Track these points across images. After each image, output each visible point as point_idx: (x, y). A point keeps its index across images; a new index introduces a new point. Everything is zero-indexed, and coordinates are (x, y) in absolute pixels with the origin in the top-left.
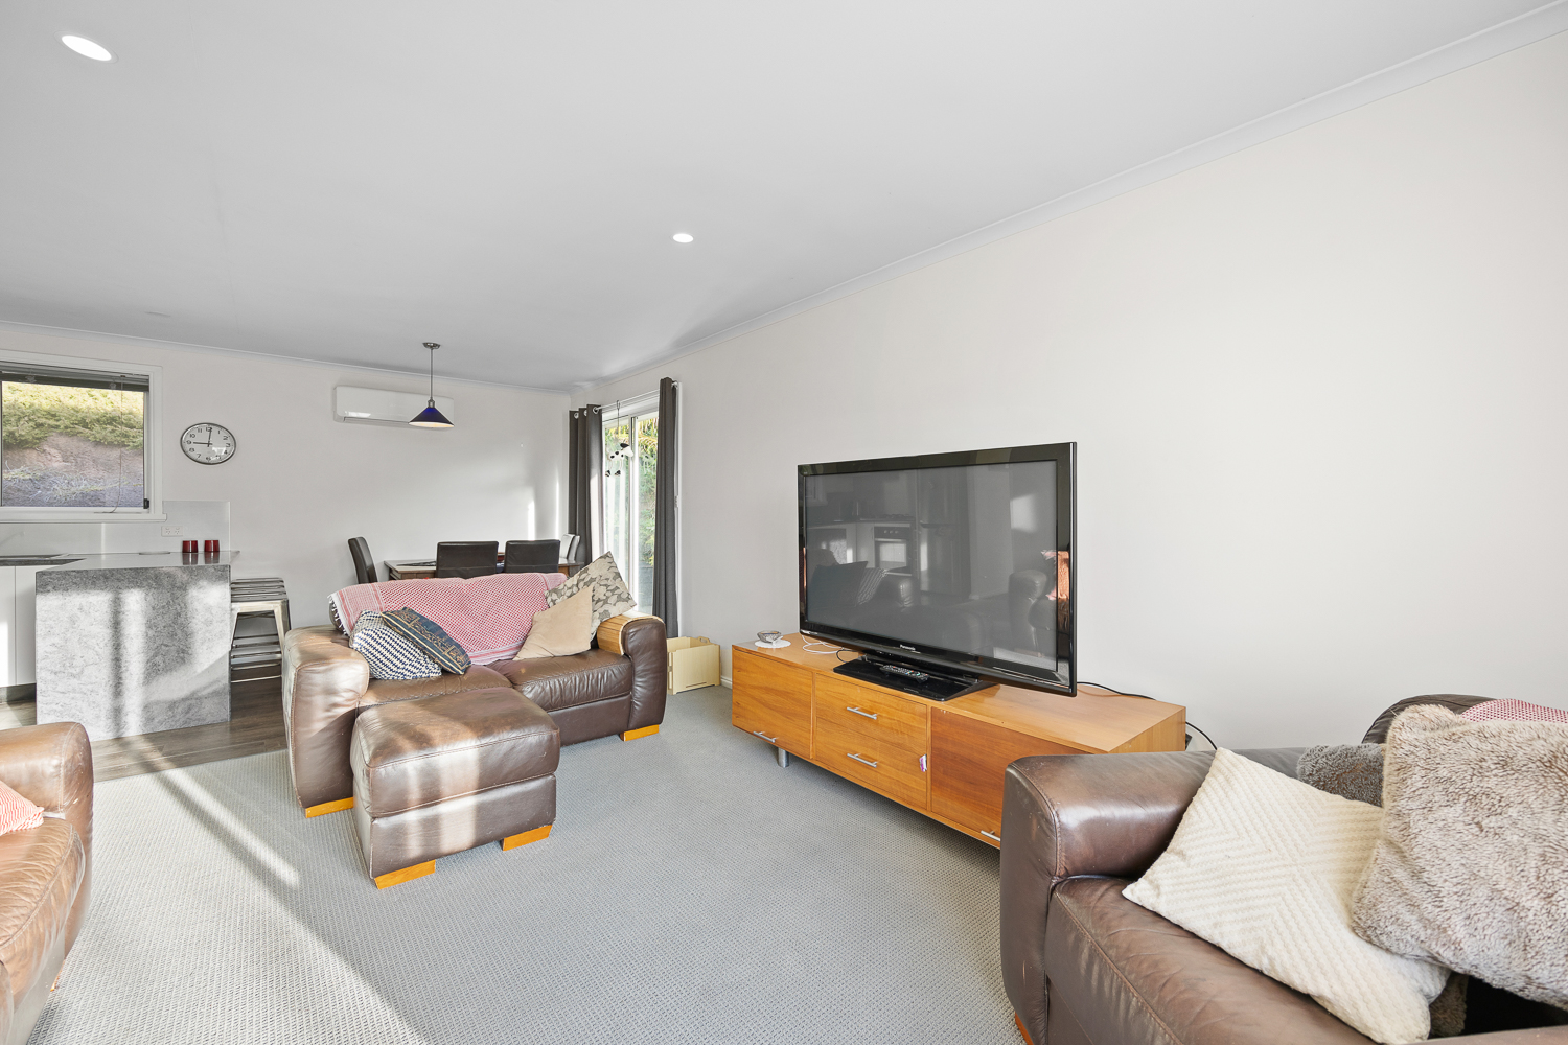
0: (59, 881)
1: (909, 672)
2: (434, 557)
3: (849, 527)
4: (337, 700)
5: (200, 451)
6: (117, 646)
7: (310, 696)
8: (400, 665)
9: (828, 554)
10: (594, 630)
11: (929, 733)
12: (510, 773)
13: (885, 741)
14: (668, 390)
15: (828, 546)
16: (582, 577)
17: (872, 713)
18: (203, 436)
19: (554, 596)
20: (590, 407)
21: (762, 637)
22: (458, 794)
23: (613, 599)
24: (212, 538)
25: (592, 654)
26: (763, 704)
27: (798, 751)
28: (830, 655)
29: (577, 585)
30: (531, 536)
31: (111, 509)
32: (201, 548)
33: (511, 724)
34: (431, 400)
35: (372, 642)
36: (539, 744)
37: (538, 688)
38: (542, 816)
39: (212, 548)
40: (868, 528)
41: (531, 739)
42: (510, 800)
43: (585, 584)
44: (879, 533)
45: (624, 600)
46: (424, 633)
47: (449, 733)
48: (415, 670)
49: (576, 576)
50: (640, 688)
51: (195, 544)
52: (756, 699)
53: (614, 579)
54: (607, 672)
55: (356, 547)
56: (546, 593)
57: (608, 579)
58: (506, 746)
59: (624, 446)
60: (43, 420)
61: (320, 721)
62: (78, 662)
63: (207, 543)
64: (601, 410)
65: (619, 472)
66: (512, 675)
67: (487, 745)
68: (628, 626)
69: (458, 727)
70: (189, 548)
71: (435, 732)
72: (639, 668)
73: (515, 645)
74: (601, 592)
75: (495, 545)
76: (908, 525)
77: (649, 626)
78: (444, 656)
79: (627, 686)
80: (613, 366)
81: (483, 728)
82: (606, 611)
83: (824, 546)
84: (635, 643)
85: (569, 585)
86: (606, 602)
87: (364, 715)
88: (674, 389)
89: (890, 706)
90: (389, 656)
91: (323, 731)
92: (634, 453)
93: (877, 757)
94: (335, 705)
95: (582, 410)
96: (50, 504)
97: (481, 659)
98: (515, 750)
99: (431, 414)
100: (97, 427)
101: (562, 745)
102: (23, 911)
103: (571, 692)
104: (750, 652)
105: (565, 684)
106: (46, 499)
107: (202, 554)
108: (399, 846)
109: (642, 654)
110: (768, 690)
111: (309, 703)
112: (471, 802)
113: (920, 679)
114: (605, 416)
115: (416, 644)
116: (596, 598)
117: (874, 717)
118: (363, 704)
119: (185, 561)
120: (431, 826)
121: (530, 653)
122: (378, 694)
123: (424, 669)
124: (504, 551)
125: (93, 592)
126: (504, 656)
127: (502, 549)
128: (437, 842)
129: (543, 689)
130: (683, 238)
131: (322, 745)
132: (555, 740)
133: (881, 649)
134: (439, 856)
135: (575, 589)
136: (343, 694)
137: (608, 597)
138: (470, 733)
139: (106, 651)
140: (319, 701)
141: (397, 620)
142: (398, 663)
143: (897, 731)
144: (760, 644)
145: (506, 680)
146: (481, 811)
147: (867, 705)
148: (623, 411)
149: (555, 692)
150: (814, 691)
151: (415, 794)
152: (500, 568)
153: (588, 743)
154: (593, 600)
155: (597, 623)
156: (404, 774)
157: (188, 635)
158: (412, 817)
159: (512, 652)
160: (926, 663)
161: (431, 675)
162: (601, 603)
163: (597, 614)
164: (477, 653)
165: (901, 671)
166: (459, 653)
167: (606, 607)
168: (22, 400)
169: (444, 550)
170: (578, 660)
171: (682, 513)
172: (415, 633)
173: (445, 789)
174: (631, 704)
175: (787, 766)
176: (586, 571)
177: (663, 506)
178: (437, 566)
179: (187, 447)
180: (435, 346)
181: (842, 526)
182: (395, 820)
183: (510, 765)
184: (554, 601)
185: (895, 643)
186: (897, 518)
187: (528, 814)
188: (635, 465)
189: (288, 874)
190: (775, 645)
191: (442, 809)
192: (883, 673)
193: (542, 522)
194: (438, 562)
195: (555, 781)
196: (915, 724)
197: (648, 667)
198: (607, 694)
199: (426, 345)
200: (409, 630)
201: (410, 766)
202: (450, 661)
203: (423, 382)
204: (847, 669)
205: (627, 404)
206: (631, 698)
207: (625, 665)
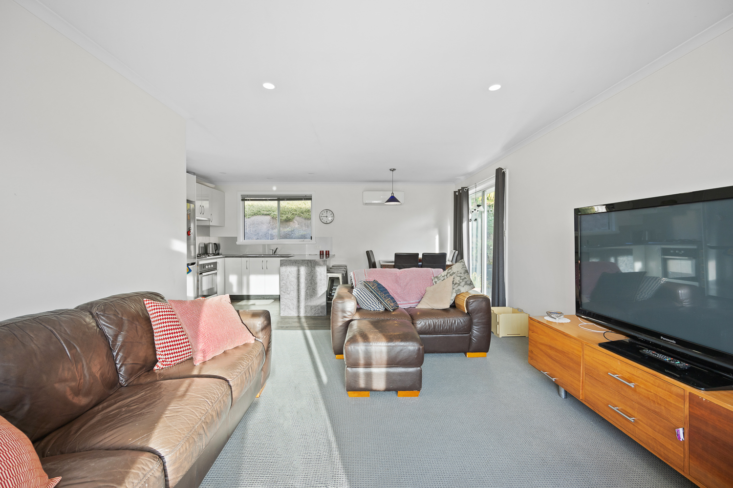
0: (253, 363)
1: (668, 359)
2: (393, 259)
3: (636, 249)
4: (345, 315)
5: (325, 220)
6: (298, 285)
7: (337, 312)
8: (369, 304)
9: (615, 266)
10: (453, 298)
11: (687, 412)
12: (400, 361)
13: (643, 406)
14: (500, 175)
15: (616, 260)
16: (449, 271)
17: (630, 382)
18: (325, 214)
19: (436, 280)
20: (463, 188)
21: (549, 314)
22: (379, 366)
23: (463, 284)
24: (327, 250)
25: (452, 310)
26: (547, 355)
27: (571, 391)
28: (598, 333)
29: (447, 275)
30: (437, 251)
31: (303, 240)
32: (325, 253)
33: (401, 339)
34: (392, 193)
35: (359, 293)
36: (413, 351)
37: (423, 323)
38: (414, 385)
39: (328, 253)
40: (657, 248)
41: (411, 347)
42: (400, 374)
43: (450, 275)
44: (665, 252)
45: (468, 285)
46: (379, 290)
47: (376, 337)
48: (374, 307)
49: (447, 270)
50: (475, 331)
51: (323, 251)
52: (543, 352)
53: (464, 273)
54: (458, 320)
55: (369, 254)
56: (433, 278)
57: (461, 273)
58: (398, 349)
59: (479, 206)
60: (294, 212)
61: (340, 322)
62: (289, 289)
63: (326, 251)
64: (468, 189)
65: (476, 220)
66: (413, 315)
67: (390, 346)
68: (469, 298)
69: (380, 335)
70: (321, 253)
71: (371, 336)
72: (475, 321)
73: (418, 301)
74: (457, 280)
75: (417, 254)
76: (695, 247)
77: (480, 300)
78: (385, 303)
79: (468, 329)
80: (472, 167)
81: (390, 339)
82: (459, 289)
83: (612, 260)
84: (473, 307)
85: (443, 275)
86: (459, 285)
87: (353, 322)
88: (504, 173)
89: (646, 381)
90: (365, 300)
91: (341, 326)
92: (485, 209)
93: (636, 415)
94: (345, 317)
95: (459, 190)
96: (295, 239)
97: (403, 305)
98: (403, 351)
99: (393, 199)
100: (305, 213)
101: (425, 353)
102: (240, 371)
103: (438, 327)
104: (539, 322)
105: (436, 323)
106: (294, 237)
107: (325, 254)
108: (356, 381)
109: (477, 313)
110: (551, 348)
111: (336, 315)
112: (384, 370)
113: (679, 367)
114: (470, 192)
115: (375, 296)
116: (454, 283)
117: (632, 385)
118: (354, 318)
119: (321, 258)
120: (369, 376)
121: (423, 306)
122: (360, 315)
123: (377, 307)
124: (421, 257)
125: (293, 267)
126: (413, 305)
127: (420, 256)
128: (371, 384)
129: (425, 324)
130: (495, 88)
131: (340, 332)
132: (421, 350)
133: (643, 337)
134: (371, 390)
135: (446, 277)
136: (348, 313)
137: (460, 282)
138: (384, 339)
139: (296, 287)
140: (340, 314)
141: (368, 285)
142: (368, 303)
143: (654, 402)
144: (548, 318)
145: (410, 317)
146: (388, 376)
147: (627, 375)
148: (478, 188)
149: (431, 326)
150: (583, 355)
151: (362, 362)
152: (420, 265)
153: (448, 354)
154: (453, 283)
155: (454, 295)
156: (358, 352)
157: (316, 284)
158: (361, 370)
159: (416, 304)
160: (687, 355)
161: (380, 310)
162: (457, 285)
163: (454, 290)
164: (402, 302)
165: (660, 356)
166: (392, 301)
167: (459, 287)
168: (289, 206)
169: (397, 256)
170: (443, 312)
171: (509, 239)
172: (374, 291)
173: (374, 362)
174: (471, 339)
175: (565, 398)
176: (451, 269)
177: (497, 236)
178: (395, 263)
179: (321, 218)
180: (394, 170)
181: (631, 247)
182: (354, 369)
183: (400, 357)
184: (436, 282)
185: (657, 335)
186: (683, 242)
187: (409, 383)
188: (485, 215)
189: (325, 379)
190: (558, 321)
191: (374, 370)
192: (643, 355)
193: (442, 244)
194: (395, 262)
195: (421, 370)
196: (671, 401)
197: (480, 321)
198: (457, 331)
199: (390, 170)
200: (373, 289)
201: (360, 348)
202: (387, 305)
203: (388, 186)
204: (610, 346)
205: (480, 184)
206: (471, 335)
207: (466, 318)
